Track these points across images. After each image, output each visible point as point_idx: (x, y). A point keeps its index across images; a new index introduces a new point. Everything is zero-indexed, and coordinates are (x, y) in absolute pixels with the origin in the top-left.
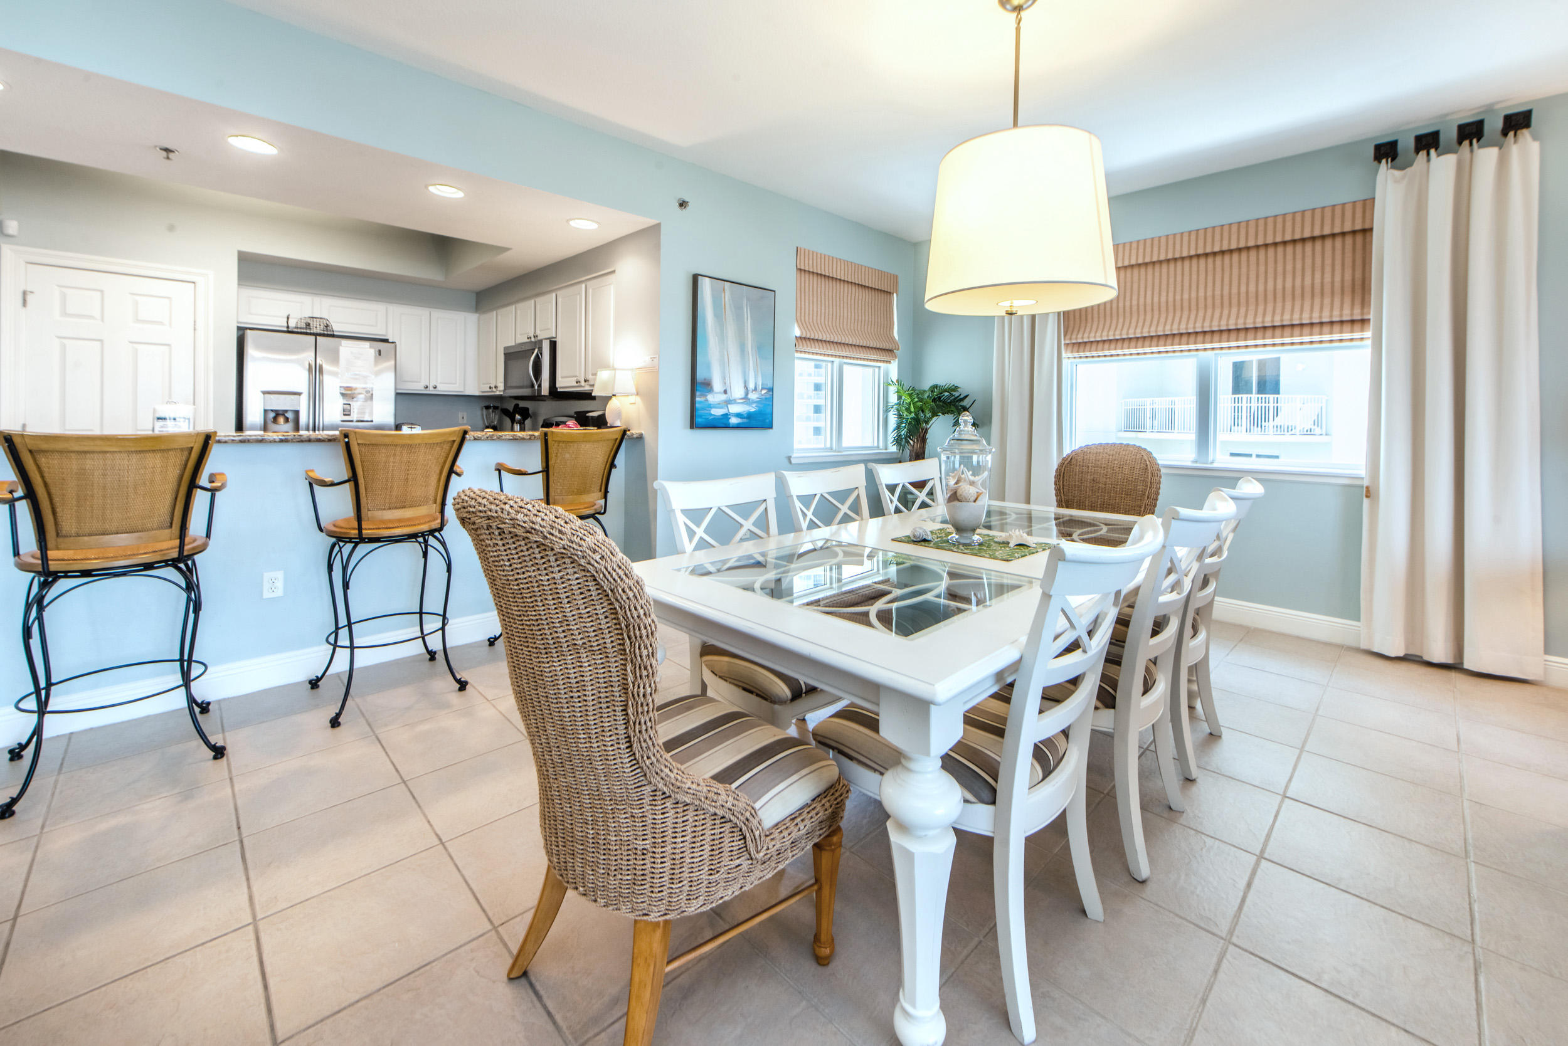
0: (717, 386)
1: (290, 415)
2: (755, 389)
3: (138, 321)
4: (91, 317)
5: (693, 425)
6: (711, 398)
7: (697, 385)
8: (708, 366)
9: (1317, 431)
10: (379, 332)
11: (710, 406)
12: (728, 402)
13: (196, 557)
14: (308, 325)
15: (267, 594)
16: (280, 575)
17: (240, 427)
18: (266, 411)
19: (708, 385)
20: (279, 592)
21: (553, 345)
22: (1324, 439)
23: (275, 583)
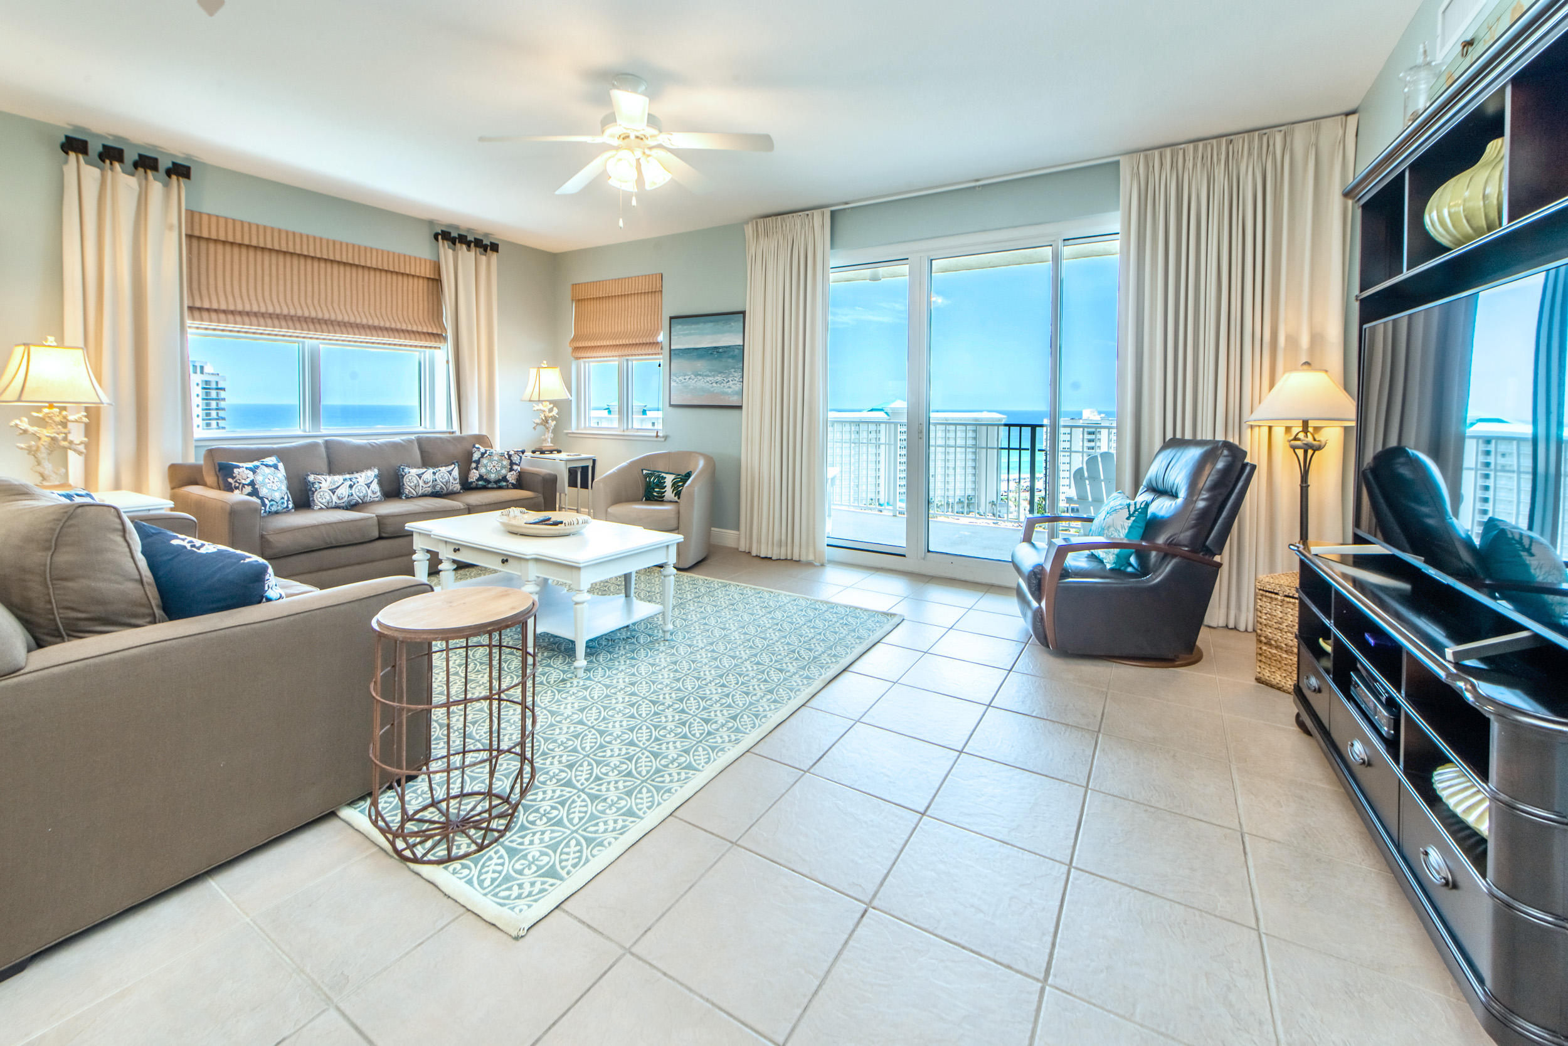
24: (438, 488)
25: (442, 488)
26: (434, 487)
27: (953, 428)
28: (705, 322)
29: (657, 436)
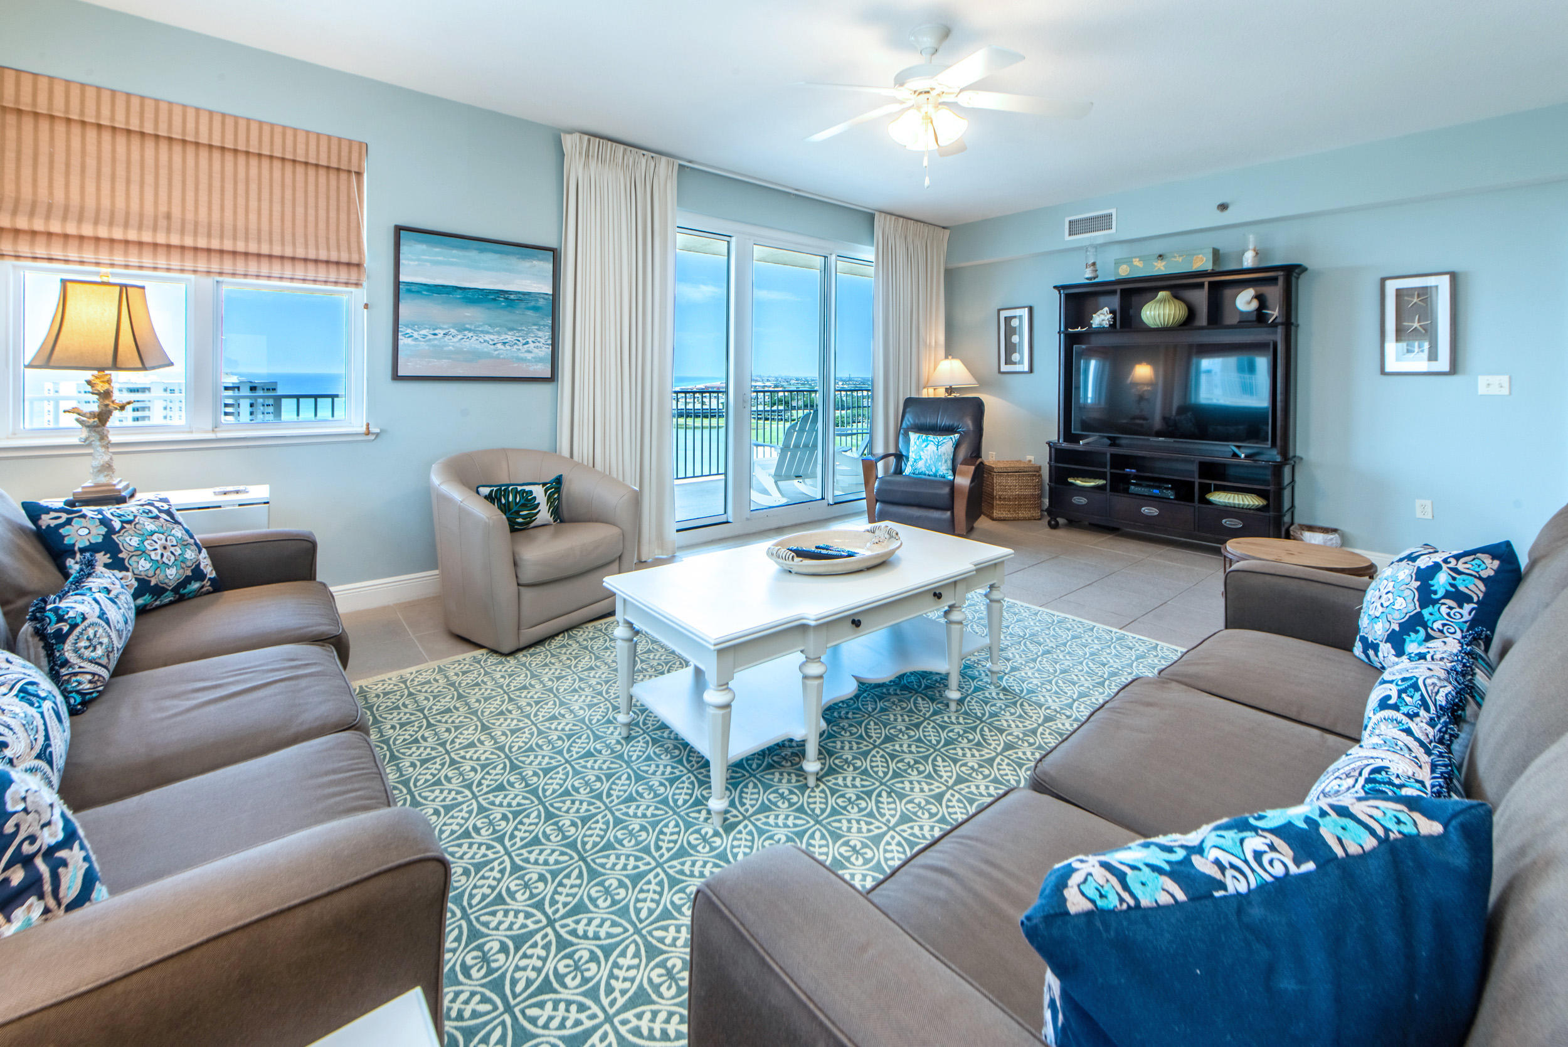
27: (708, 395)
28: (481, 251)
29: (368, 433)
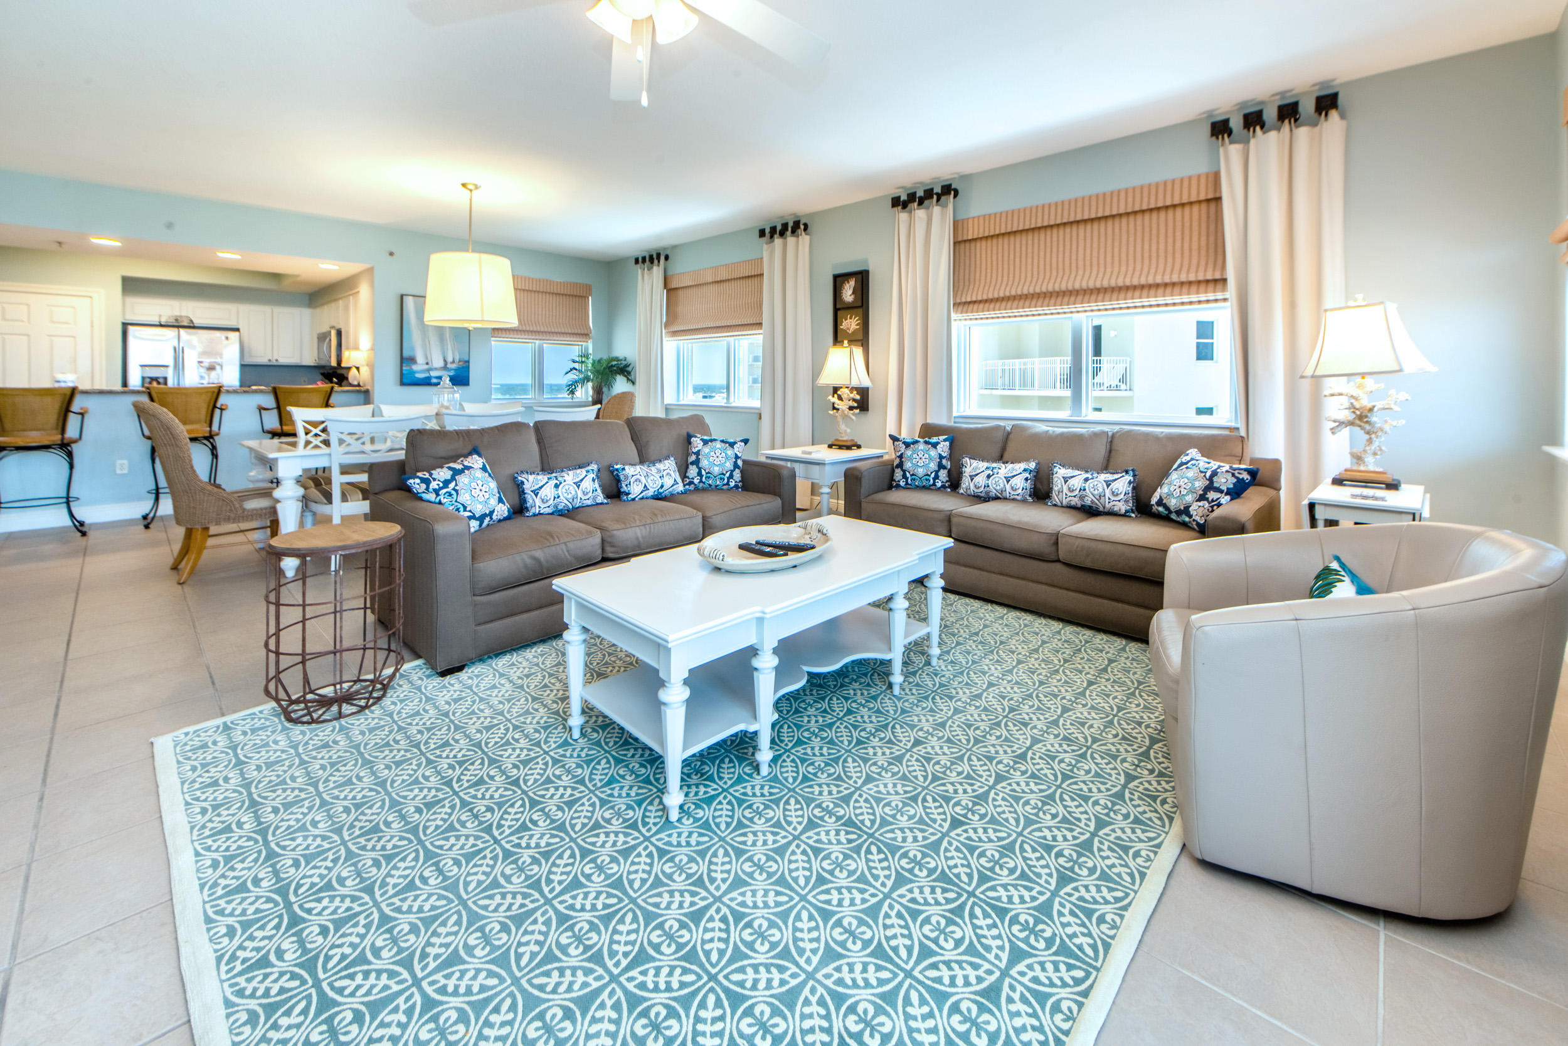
0: (420, 359)
1: (161, 380)
2: (453, 362)
3: (53, 322)
4: (22, 321)
5: (402, 384)
6: (415, 367)
7: (406, 360)
8: (413, 349)
9: (1123, 387)
10: (232, 323)
11: (415, 372)
12: (428, 370)
13: (73, 446)
14: (177, 320)
15: (118, 472)
16: (126, 462)
17: (125, 384)
18: (143, 378)
19: (412, 360)
20: (126, 471)
21: (339, 333)
22: (1128, 393)
23: (122, 466)
24: (1088, 501)
25: (1092, 501)
26: (1082, 498)
